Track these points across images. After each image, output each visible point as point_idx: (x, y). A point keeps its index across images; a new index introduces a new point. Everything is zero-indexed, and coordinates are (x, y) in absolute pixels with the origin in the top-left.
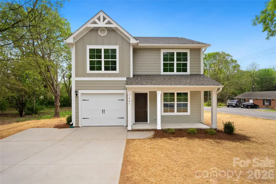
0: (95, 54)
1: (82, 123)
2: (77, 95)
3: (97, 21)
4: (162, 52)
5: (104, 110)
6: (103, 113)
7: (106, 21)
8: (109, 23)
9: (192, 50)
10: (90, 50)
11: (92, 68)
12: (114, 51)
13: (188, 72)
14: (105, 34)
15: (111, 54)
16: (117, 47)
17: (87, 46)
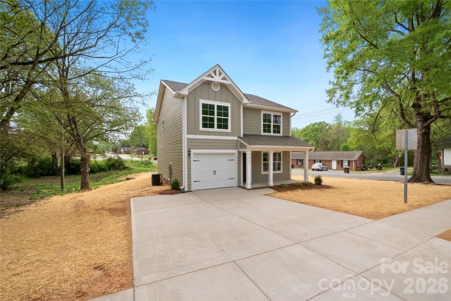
0: (207, 109)
1: (194, 187)
2: (189, 155)
3: (213, 74)
4: (263, 113)
5: (215, 171)
6: (215, 174)
7: (222, 76)
8: (224, 79)
9: (284, 113)
10: (203, 104)
11: (205, 126)
12: (226, 108)
13: (281, 134)
14: (218, 89)
15: (223, 110)
16: (228, 105)
17: (200, 100)
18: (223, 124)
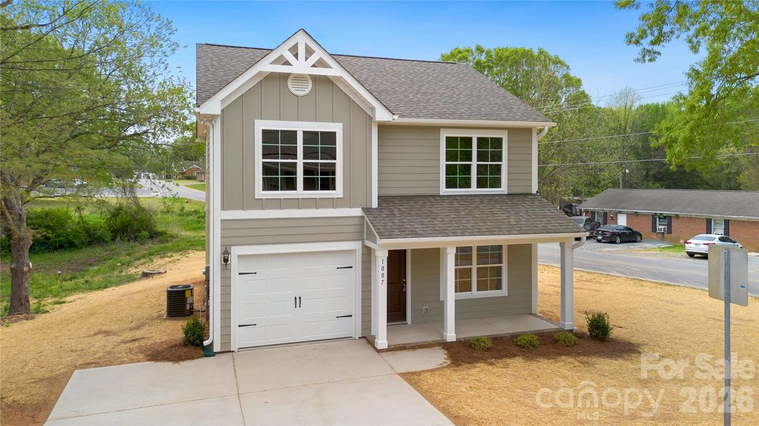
0: (277, 143)
1: (239, 338)
2: (226, 260)
3: (290, 57)
4: (444, 135)
5: (300, 298)
6: (298, 305)
7: (314, 59)
8: (320, 63)
9: (512, 131)
10: (265, 133)
11: (269, 185)
12: (330, 137)
13: (504, 189)
14: (307, 91)
15: (322, 144)
16: (336, 128)
17: (257, 122)
18: (321, 179)
